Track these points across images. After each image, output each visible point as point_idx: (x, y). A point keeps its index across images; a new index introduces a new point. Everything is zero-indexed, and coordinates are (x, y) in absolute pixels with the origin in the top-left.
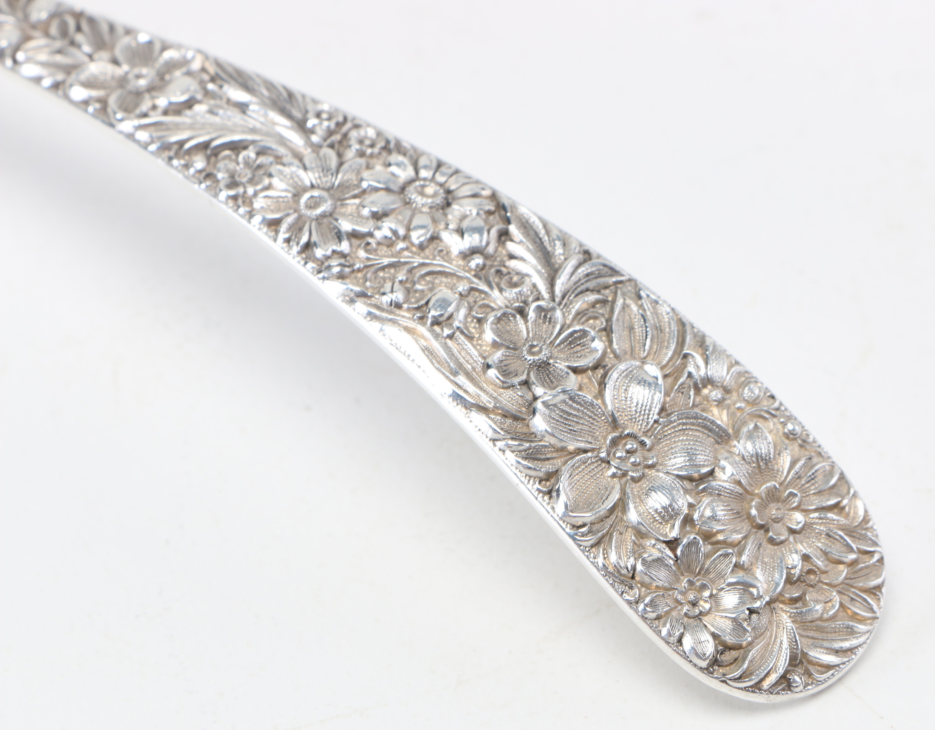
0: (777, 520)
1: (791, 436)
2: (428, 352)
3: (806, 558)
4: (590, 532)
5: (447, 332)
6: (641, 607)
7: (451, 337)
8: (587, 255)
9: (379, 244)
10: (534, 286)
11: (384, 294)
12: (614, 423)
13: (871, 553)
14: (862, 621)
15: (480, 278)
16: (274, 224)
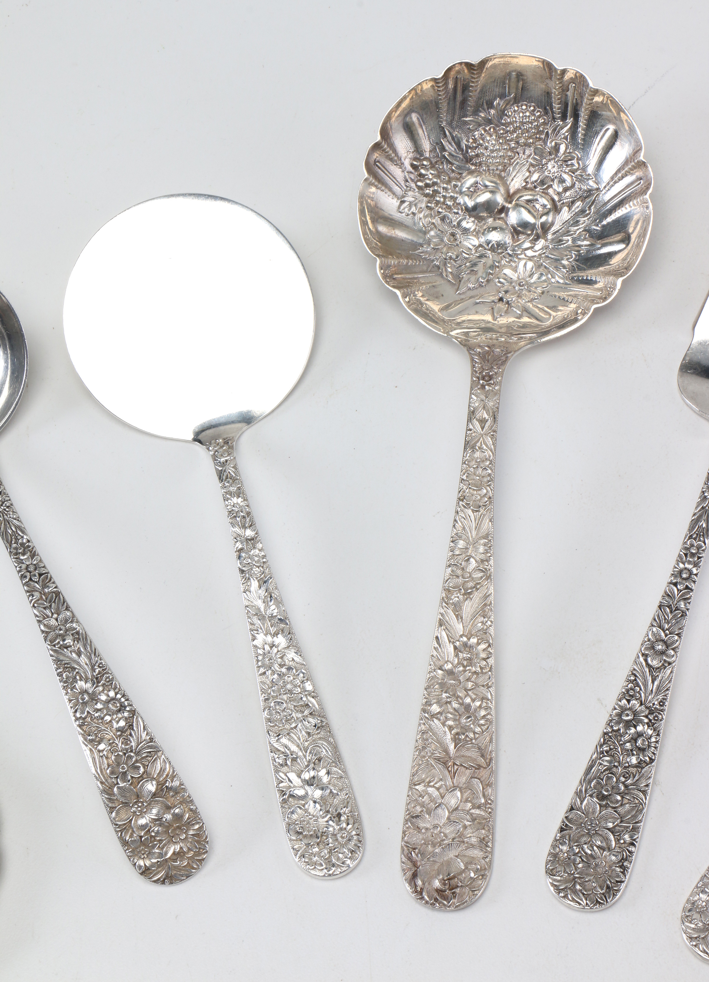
0: (178, 835)
1: (191, 810)
2: (94, 759)
3: (181, 848)
4: (118, 827)
5: (101, 754)
6: (127, 851)
7: (102, 757)
8: (151, 740)
9: (95, 718)
10: (132, 746)
11: (89, 736)
12: (138, 796)
13: (204, 849)
14: (194, 868)
15: (117, 739)
16: (70, 701)
